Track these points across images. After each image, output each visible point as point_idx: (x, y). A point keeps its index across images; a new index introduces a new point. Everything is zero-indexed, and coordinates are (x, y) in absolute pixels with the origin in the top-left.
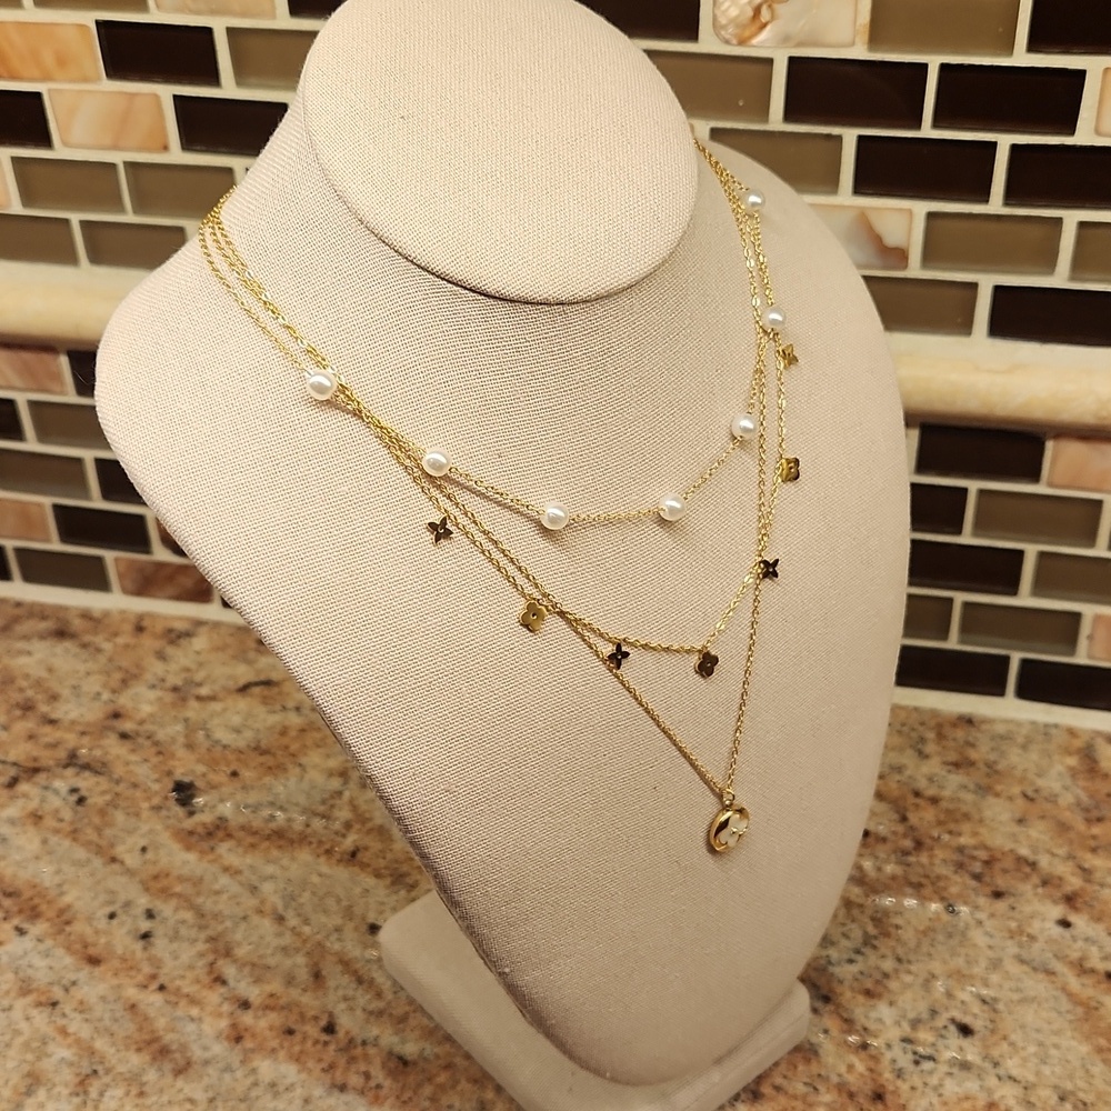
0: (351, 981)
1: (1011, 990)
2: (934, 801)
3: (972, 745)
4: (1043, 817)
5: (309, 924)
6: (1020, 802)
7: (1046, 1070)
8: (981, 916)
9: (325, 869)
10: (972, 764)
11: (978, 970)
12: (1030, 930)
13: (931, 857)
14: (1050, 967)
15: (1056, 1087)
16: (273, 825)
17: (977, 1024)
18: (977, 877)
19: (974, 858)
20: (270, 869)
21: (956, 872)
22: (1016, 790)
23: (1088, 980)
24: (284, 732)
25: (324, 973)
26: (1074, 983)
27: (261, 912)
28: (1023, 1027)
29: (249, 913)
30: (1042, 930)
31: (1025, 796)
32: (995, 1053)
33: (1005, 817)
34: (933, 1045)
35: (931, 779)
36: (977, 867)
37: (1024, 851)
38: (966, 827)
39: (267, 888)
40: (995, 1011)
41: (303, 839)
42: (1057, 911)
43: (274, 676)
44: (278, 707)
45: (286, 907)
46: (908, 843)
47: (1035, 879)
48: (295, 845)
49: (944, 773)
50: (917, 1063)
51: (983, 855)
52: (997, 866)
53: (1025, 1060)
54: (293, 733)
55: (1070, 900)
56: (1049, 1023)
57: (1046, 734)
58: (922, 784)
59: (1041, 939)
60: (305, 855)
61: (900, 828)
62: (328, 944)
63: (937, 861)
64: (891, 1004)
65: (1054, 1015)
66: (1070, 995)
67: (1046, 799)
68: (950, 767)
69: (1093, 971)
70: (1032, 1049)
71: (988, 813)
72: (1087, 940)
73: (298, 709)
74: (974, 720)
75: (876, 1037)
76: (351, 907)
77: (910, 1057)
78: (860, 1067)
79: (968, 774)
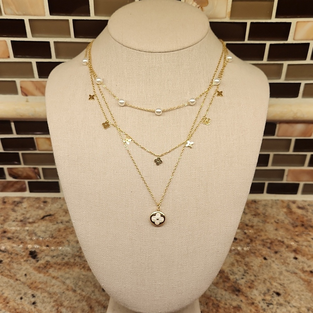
0: (102, 308)
1: (287, 280)
2: (252, 227)
3: (258, 209)
4: (282, 228)
5: (84, 292)
6: (275, 224)
7: (302, 302)
8: (274, 259)
9: (84, 273)
10: (259, 214)
11: (277, 276)
12: (287, 262)
13: (256, 244)
14: (295, 272)
15: (306, 307)
16: (64, 261)
17: (281, 292)
18: (269, 248)
19: (267, 242)
20: (67, 275)
21: (263, 247)
22: (273, 221)
23: (306, 274)
24: (59, 231)
25: (93, 306)
26: (303, 275)
27: (68, 290)
28: (293, 291)
29: (64, 291)
30: (290, 261)
31: (275, 222)
32: (288, 299)
33: (272, 229)
34: (271, 300)
35: (249, 220)
36: (268, 245)
37: (279, 239)
38: (262, 233)
39: (68, 282)
40: (284, 287)
41: (75, 264)
42: (293, 255)
43: (52, 213)
44: (55, 223)
45: (75, 287)
46: (248, 241)
47: (285, 246)
48: (73, 267)
49: (252, 218)
50: (268, 306)
51: (269, 241)
52: (274, 244)
53: (296, 300)
54: (62, 231)
55: (295, 251)
56: (299, 288)
57: (276, 203)
58: (247, 222)
59: (291, 264)
60: (77, 269)
61: (245, 236)
62: (92, 297)
63: (258, 245)
64: (257, 289)
65: (300, 286)
66: (303, 279)
67: (281, 222)
68: (253, 216)
69: (306, 271)
70: (297, 297)
71: (267, 229)
72: (303, 262)
73: (62, 222)
74: (256, 201)
75: (255, 300)
76: (95, 284)
77: (266, 305)
78: (253, 310)
79: (259, 217)
